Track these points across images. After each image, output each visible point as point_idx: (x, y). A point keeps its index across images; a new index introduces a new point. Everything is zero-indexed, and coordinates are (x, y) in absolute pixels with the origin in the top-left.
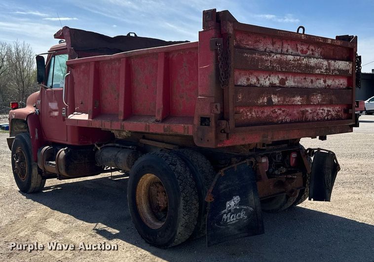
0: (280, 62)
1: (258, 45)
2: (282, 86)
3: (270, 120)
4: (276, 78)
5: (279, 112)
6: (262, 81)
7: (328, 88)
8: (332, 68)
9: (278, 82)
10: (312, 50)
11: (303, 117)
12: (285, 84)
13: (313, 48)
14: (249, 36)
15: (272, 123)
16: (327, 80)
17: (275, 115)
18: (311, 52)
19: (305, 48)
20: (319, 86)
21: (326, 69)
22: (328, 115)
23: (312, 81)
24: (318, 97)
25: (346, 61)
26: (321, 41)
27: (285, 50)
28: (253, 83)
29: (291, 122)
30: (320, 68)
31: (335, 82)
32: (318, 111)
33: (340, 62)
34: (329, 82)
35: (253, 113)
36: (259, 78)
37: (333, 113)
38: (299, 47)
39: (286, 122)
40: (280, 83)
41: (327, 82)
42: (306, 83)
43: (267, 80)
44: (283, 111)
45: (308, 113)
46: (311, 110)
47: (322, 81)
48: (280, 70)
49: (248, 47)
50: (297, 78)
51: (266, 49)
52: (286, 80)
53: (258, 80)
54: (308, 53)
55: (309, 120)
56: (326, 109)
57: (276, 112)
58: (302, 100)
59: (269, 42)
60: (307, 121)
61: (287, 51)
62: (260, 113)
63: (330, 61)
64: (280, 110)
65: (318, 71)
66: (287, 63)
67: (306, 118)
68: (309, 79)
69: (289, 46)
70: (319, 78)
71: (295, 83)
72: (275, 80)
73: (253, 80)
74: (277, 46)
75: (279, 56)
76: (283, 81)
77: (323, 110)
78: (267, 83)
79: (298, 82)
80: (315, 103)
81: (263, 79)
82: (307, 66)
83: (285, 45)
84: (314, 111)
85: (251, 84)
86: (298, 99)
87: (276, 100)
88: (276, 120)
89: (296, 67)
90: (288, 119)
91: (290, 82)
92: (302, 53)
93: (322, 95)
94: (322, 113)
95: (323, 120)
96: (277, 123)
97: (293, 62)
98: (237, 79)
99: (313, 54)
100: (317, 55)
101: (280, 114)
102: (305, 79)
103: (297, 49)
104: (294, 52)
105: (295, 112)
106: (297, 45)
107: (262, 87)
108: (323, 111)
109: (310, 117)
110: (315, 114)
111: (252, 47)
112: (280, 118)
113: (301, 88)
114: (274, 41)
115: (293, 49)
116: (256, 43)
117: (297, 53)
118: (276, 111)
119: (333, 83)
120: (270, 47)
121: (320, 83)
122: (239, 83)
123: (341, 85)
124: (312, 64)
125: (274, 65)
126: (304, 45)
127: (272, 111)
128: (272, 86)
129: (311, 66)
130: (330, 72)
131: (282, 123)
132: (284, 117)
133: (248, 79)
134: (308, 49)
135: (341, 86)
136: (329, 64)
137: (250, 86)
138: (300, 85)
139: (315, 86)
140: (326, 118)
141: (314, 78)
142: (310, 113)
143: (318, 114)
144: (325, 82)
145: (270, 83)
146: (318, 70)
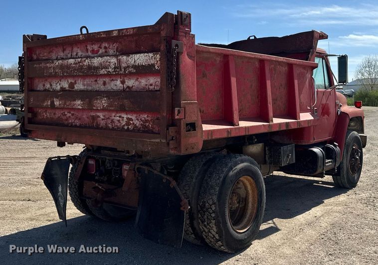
0: (62, 67)
1: (51, 55)
2: (71, 89)
3: (61, 122)
4: (66, 83)
5: (69, 115)
6: (54, 87)
7: (128, 90)
8: (124, 65)
9: (67, 86)
10: (105, 48)
11: (93, 123)
12: (74, 87)
13: (107, 45)
14: (45, 49)
15: (63, 125)
16: (126, 81)
17: (64, 118)
18: (104, 51)
19: (96, 47)
20: (115, 88)
21: (115, 68)
22: (128, 124)
23: (104, 83)
24: (103, 102)
25: (148, 53)
26: (103, 36)
27: (74, 54)
28: (47, 88)
29: (80, 126)
30: (106, 68)
31: (140, 82)
32: (113, 118)
33: (137, 56)
34: (131, 83)
35: (48, 114)
36: (52, 83)
37: (137, 123)
38: (89, 47)
39: (76, 126)
40: (69, 87)
41: (126, 83)
42: (97, 86)
43: (58, 84)
44: (73, 115)
45: (99, 119)
46: (104, 116)
47: (118, 82)
48: (62, 75)
49: (44, 58)
50: (87, 81)
51: (57, 57)
52: (75, 83)
53: (51, 85)
54: (100, 52)
55: (102, 127)
56: (125, 116)
57: (65, 115)
58: (83, 104)
59: (60, 49)
60: (98, 127)
61: (77, 55)
62: (52, 114)
63: (120, 57)
64: (70, 113)
65: (103, 72)
66: (68, 67)
67: (98, 125)
68: (101, 81)
69: (79, 49)
70: (114, 78)
71: (85, 86)
72: (65, 84)
73: (48, 86)
74: (67, 52)
75: (60, 62)
76: (72, 85)
77: (120, 117)
78: (58, 88)
79: (88, 85)
80: (99, 108)
81: (55, 84)
82: (90, 67)
83: (75, 49)
84: (107, 117)
85: (46, 89)
86: (78, 103)
87: (58, 103)
88: (66, 122)
89: (77, 70)
90: (78, 123)
91: (79, 86)
92: (93, 54)
93: (109, 99)
94: (119, 121)
95: (122, 129)
96: (67, 126)
97: (74, 65)
98: (37, 86)
99: (106, 52)
100: (111, 52)
101: (70, 117)
102: (96, 81)
103: (87, 50)
104: (84, 54)
105: (84, 116)
106: (87, 46)
107: (54, 91)
108: (121, 119)
109: (102, 123)
110: (109, 121)
111: (47, 58)
112: (70, 121)
113: (91, 91)
114: (64, 47)
115: (82, 52)
116: (49, 53)
117: (87, 54)
118: (66, 113)
119: (137, 83)
120: (62, 54)
121: (117, 85)
122: (38, 89)
123: (151, 85)
124: (96, 65)
125: (57, 71)
126: (95, 44)
127: (62, 114)
128: (63, 89)
129: (94, 67)
130: (121, 70)
131: (72, 126)
132: (73, 121)
133: (44, 85)
134: (100, 47)
135: (151, 87)
136: (119, 61)
137: (45, 90)
138: (90, 88)
139: (109, 88)
140: (126, 127)
141: (107, 80)
142: (103, 119)
143: (112, 121)
144: (123, 82)
145: (61, 88)
146: (104, 70)
